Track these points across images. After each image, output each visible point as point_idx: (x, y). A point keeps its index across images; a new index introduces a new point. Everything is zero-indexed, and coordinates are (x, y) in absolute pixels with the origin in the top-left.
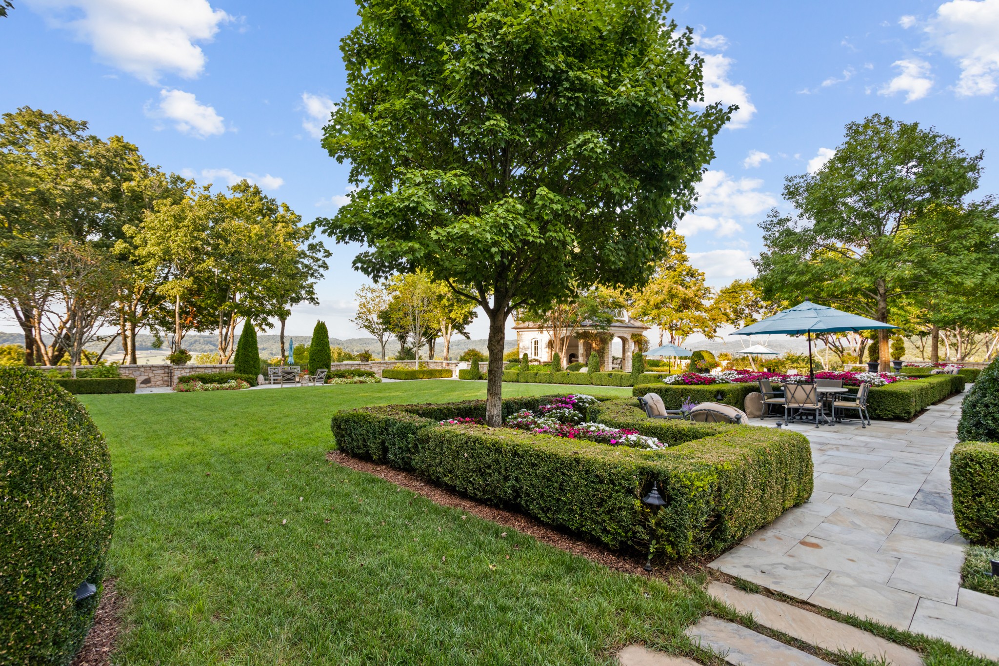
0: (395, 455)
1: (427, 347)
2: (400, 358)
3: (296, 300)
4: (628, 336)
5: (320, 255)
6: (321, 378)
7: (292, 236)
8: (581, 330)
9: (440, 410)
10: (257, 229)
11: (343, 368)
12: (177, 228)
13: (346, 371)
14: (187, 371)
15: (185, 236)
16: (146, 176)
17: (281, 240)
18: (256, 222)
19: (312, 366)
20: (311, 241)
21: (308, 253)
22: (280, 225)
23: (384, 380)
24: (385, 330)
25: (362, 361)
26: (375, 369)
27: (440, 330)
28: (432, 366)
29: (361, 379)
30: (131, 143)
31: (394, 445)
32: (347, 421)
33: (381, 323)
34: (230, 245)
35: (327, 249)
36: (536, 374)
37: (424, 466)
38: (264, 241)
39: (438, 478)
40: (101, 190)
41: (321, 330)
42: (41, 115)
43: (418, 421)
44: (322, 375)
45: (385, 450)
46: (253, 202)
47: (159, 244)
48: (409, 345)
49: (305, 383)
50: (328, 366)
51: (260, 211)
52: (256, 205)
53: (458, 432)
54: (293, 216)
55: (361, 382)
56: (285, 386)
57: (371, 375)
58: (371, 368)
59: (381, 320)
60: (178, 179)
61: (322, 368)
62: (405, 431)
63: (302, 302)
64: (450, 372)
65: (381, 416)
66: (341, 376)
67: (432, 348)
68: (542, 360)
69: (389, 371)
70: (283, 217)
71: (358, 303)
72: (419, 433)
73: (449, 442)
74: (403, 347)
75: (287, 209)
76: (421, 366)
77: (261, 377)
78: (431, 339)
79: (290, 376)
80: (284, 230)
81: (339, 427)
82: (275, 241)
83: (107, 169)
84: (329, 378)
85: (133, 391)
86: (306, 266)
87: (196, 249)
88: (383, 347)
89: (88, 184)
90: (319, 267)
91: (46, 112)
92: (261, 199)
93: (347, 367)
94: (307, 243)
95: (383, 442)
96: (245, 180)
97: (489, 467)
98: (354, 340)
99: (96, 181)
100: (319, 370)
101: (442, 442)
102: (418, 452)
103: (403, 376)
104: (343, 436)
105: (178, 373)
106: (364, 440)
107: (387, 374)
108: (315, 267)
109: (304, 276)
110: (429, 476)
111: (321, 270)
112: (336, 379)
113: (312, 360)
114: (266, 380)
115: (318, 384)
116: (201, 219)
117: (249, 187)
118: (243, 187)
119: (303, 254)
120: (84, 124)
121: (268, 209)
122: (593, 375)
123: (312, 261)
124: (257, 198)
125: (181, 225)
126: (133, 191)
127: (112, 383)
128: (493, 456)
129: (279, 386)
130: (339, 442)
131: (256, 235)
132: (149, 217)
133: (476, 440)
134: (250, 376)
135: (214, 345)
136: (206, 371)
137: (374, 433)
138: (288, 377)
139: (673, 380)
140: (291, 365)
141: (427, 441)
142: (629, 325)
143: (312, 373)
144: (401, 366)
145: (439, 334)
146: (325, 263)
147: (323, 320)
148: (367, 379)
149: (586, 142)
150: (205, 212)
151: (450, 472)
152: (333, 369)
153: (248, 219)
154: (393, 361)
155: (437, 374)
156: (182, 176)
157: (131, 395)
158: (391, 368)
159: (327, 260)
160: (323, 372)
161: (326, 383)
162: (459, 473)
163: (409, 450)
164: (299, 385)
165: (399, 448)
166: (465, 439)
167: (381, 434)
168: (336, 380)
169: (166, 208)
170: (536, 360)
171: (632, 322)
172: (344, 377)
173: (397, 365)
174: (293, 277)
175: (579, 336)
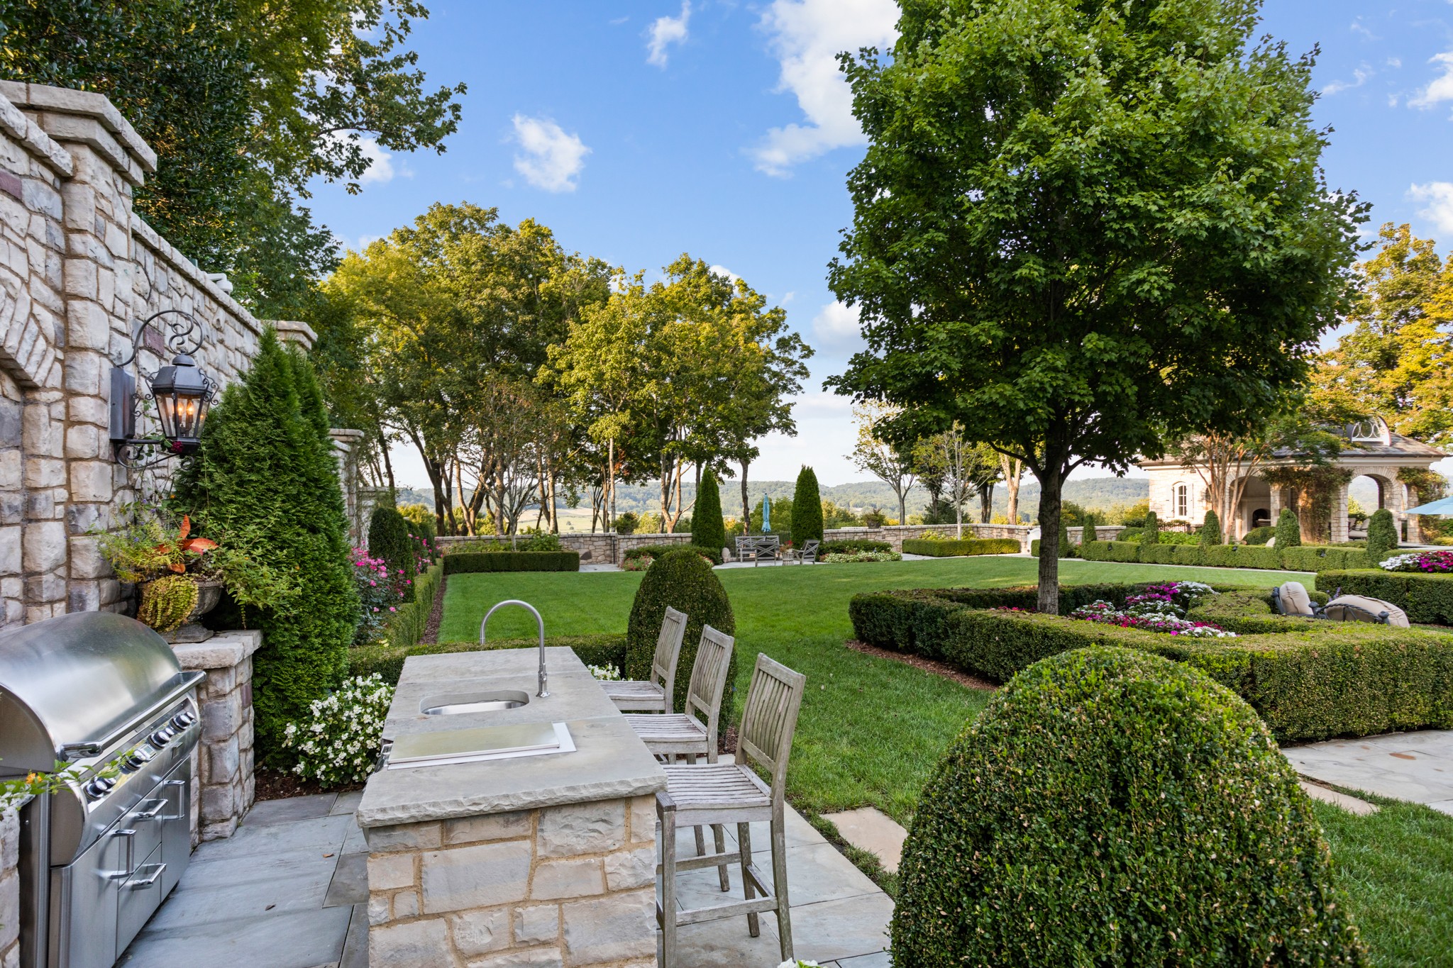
0: (923, 642)
1: (978, 497)
2: (931, 520)
3: (762, 430)
4: (1392, 475)
5: (795, 355)
6: (811, 553)
7: (756, 331)
8: (1273, 466)
9: (979, 596)
10: (708, 329)
11: (841, 538)
12: (610, 342)
13: (845, 543)
14: (635, 542)
15: (620, 353)
16: (563, 270)
17: (741, 342)
18: (704, 319)
19: (796, 535)
20: (781, 334)
21: (777, 353)
22: (738, 317)
23: (907, 557)
24: (904, 471)
25: (870, 526)
26: (890, 539)
27: (1000, 469)
28: (985, 535)
29: (870, 554)
30: (543, 225)
31: (922, 630)
32: (868, 605)
33: (897, 460)
34: (675, 359)
35: (806, 344)
36: (1173, 549)
37: (954, 653)
38: (718, 347)
39: (969, 664)
40: (515, 298)
41: (807, 480)
42: (452, 211)
43: (947, 605)
44: (812, 549)
45: (912, 637)
46: (697, 286)
47: (588, 368)
48: (945, 496)
49: (787, 561)
50: (819, 535)
51: (708, 299)
52: (703, 290)
53: (990, 615)
54: (753, 299)
55: (870, 560)
56: (761, 564)
57: (885, 548)
58: (884, 537)
59: (897, 455)
60: (599, 265)
61: (810, 538)
62: (934, 615)
63: (770, 432)
64: (1015, 546)
65: (907, 600)
66: (839, 549)
67: (986, 502)
68: (1193, 523)
69: (913, 542)
70: (741, 303)
71: (857, 427)
72: (949, 617)
73: (981, 625)
74: (936, 501)
75: (745, 288)
76: (966, 532)
77: (726, 552)
78: (986, 485)
79: (767, 551)
80: (743, 325)
81: (858, 612)
82: (732, 344)
83: (521, 269)
84: (821, 552)
85: (577, 569)
86: (775, 374)
87: (633, 369)
88: (902, 500)
89: (503, 293)
90: (795, 373)
91: (457, 206)
92: (709, 281)
93: (848, 536)
94: (775, 338)
95: (910, 628)
96: (686, 254)
97: (1020, 650)
98: (850, 486)
99: (511, 288)
100: (808, 542)
101: (973, 626)
102: (948, 637)
103: (936, 551)
104: (864, 622)
105: (624, 545)
106: (889, 626)
107: (909, 547)
108: (788, 375)
109: (772, 390)
110: (960, 663)
111: (798, 379)
112: (832, 555)
113: (796, 525)
114: (733, 554)
115: (806, 562)
116: (636, 326)
117: (691, 264)
118: (683, 266)
119: (770, 357)
120: (494, 212)
121: (720, 294)
122: (1285, 551)
123: (783, 365)
124: (703, 280)
125: (614, 337)
126: (550, 294)
127: (554, 558)
128: (1024, 639)
129: (752, 565)
130: (858, 629)
131: (707, 338)
132: (577, 332)
133: (1008, 623)
134: (713, 549)
135: (635, 499)
136: (657, 543)
137: (900, 618)
138: (766, 553)
139: (1398, 563)
140: (767, 533)
141: (958, 625)
142: (1392, 450)
143: (797, 545)
144: (932, 534)
145: (1000, 476)
146: (802, 367)
147: (808, 465)
148: (879, 555)
149: (1140, 282)
150: (642, 314)
151: (982, 657)
152: (826, 539)
153: (692, 313)
154: (920, 525)
155: (994, 546)
156: (603, 260)
157: (575, 573)
158: (916, 536)
159: (806, 362)
160: (812, 545)
161: (818, 560)
162: (990, 657)
163: (938, 636)
164: (780, 564)
165: (928, 634)
166: (996, 622)
167: (907, 619)
168: (831, 557)
169: (595, 316)
170: (1181, 523)
171: (1400, 445)
172: (843, 551)
173: (926, 533)
174: (759, 397)
175: (1271, 477)
